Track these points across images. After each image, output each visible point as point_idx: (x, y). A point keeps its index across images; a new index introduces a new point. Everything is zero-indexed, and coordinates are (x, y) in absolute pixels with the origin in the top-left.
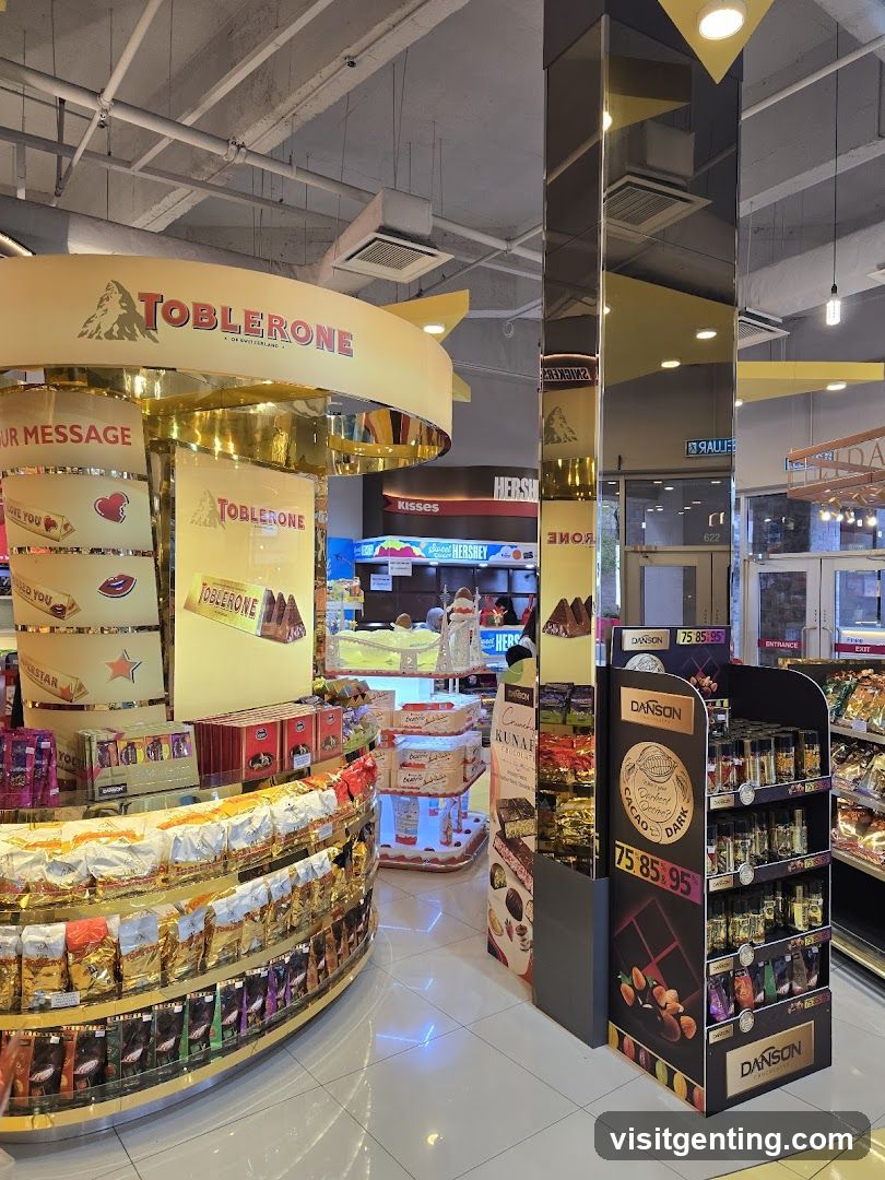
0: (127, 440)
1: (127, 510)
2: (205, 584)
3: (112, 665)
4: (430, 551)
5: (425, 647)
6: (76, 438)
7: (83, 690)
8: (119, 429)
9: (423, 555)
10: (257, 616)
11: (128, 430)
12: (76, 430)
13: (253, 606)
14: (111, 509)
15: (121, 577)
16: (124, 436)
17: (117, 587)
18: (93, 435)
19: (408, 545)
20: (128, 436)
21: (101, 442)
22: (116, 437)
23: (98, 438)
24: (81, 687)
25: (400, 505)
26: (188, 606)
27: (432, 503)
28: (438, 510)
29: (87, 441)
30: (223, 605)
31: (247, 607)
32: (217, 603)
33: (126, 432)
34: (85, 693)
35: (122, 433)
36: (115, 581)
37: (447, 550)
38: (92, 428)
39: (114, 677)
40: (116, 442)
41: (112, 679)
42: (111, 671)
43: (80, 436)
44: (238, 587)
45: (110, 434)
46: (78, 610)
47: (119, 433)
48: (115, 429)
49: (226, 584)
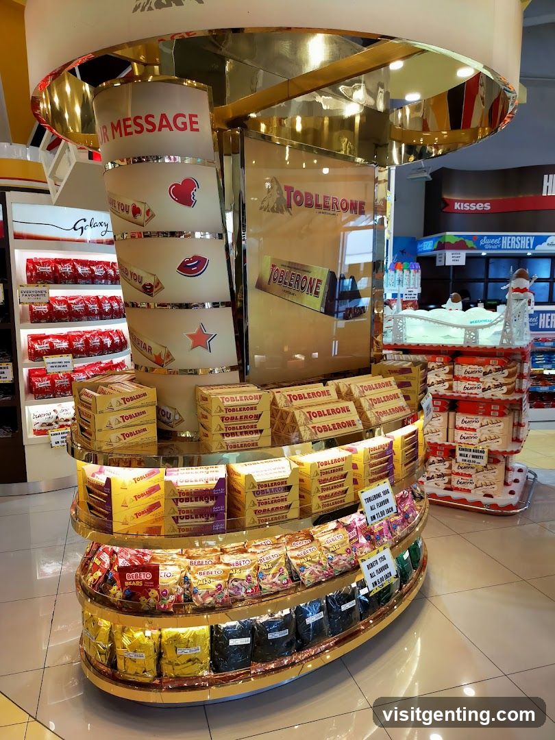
0: (195, 126)
1: (198, 195)
2: (273, 266)
3: (191, 336)
4: (481, 243)
5: (487, 323)
6: (150, 127)
7: (171, 358)
8: (187, 117)
9: (475, 247)
10: (321, 295)
11: (196, 116)
12: (150, 119)
13: (317, 286)
14: (183, 193)
15: (195, 258)
16: (192, 123)
17: (193, 267)
18: (164, 123)
19: (462, 239)
20: (196, 123)
21: (171, 129)
22: (184, 124)
23: (168, 126)
24: (168, 355)
25: (457, 206)
26: (260, 286)
27: (484, 202)
28: (489, 208)
29: (160, 130)
30: (290, 285)
31: (312, 288)
32: (285, 283)
33: (194, 119)
34: (173, 360)
35: (190, 119)
36: (190, 261)
37: (497, 241)
38: (164, 116)
39: (194, 346)
40: (185, 128)
41: (193, 348)
42: (191, 341)
43: (153, 124)
44: (303, 268)
45: (180, 121)
46: (162, 288)
47: (187, 120)
48: (184, 116)
49: (292, 266)
